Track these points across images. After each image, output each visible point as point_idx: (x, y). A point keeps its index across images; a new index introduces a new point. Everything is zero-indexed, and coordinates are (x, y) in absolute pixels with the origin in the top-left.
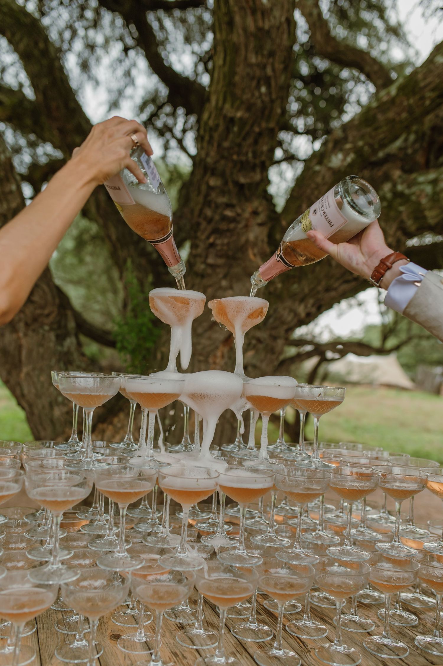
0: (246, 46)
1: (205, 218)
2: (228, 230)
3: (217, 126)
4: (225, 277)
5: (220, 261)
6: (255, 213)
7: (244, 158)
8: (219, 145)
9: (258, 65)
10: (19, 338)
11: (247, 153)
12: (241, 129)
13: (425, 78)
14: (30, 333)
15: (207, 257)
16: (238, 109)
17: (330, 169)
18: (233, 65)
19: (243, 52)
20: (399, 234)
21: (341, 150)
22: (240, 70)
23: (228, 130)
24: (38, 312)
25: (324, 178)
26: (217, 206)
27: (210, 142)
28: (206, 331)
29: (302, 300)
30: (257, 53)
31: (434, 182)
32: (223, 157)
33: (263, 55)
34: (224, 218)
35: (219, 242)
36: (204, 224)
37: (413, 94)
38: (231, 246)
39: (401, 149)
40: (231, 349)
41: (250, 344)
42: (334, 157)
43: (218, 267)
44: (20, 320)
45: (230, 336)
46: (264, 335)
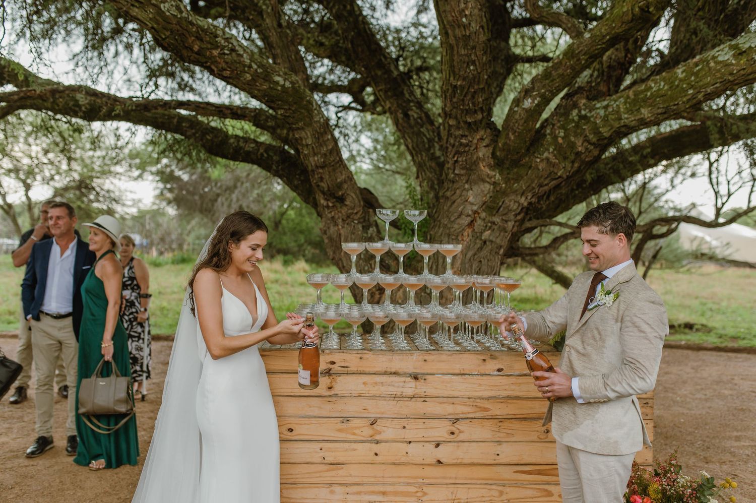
0: (457, 45)
1: (450, 144)
2: (464, 152)
3: (448, 89)
4: (467, 182)
5: (463, 172)
6: (482, 139)
7: (467, 108)
8: (451, 101)
9: (466, 55)
10: (339, 229)
11: (468, 104)
12: (462, 92)
14: (346, 226)
15: (454, 171)
16: (458, 80)
17: (524, 109)
18: (452, 55)
19: (455, 48)
20: (586, 144)
21: (530, 96)
22: (455, 58)
23: (454, 92)
24: (350, 211)
25: (520, 116)
26: (456, 137)
27: (445, 98)
28: (456, 219)
29: (522, 194)
30: (464, 48)
31: (606, 107)
32: (454, 108)
33: (468, 49)
34: (461, 144)
35: (460, 159)
37: (573, 57)
38: (468, 162)
39: (588, 82)
40: (474, 230)
41: (486, 226)
42: (525, 101)
43: (462, 175)
44: (339, 218)
45: (472, 221)
46: (497, 219)
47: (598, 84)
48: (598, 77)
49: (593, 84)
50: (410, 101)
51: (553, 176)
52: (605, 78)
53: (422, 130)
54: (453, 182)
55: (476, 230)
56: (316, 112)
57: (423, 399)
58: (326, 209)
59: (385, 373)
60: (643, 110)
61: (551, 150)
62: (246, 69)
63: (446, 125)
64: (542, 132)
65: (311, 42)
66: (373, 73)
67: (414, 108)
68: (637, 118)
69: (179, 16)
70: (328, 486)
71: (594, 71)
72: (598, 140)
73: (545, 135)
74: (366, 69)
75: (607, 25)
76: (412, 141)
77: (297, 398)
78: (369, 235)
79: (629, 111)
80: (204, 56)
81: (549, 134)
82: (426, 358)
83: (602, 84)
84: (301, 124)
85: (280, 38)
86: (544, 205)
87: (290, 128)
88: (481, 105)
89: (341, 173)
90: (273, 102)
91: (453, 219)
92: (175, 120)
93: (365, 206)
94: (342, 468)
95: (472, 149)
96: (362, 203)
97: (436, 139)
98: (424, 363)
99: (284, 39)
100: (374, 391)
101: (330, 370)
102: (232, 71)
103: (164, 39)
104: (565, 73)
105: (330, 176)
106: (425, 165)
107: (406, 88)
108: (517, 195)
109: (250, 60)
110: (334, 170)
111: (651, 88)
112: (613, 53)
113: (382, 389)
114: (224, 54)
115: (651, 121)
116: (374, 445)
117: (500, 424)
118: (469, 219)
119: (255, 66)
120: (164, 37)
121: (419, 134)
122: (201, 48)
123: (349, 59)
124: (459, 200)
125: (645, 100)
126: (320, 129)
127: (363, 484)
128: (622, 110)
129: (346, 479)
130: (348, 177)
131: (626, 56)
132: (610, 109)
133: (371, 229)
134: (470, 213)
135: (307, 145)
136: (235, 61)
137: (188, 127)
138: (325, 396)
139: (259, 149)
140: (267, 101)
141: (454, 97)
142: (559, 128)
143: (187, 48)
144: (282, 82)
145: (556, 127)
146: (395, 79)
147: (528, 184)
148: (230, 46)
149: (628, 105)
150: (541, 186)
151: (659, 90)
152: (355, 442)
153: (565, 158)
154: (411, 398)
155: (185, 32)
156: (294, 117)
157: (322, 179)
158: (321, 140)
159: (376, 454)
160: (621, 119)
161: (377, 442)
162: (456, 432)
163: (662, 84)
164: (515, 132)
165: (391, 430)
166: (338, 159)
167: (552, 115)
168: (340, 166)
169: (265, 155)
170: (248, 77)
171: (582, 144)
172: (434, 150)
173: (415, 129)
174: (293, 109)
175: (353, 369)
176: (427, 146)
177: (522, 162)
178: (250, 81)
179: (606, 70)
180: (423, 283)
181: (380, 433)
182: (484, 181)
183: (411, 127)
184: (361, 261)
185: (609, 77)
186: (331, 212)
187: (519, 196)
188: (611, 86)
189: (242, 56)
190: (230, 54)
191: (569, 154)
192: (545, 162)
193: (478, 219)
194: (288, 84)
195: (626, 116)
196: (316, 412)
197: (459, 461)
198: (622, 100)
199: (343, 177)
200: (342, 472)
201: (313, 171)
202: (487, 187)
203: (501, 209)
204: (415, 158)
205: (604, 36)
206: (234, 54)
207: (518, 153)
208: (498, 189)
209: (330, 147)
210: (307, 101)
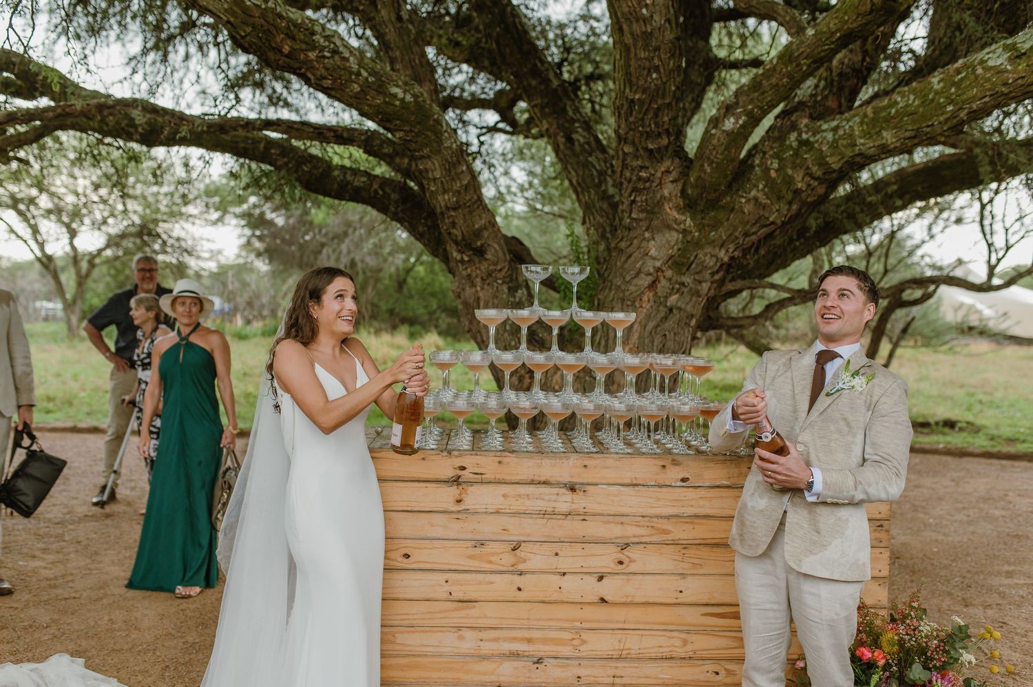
0: (635, 45)
1: (626, 179)
2: (644, 189)
3: (622, 105)
4: (647, 230)
5: (642, 216)
6: (668, 172)
7: (648, 130)
8: (626, 120)
9: (646, 59)
10: (477, 292)
11: (650, 125)
12: (641, 108)
13: (798, 49)
14: (486, 287)
15: (631, 213)
16: (635, 93)
17: (724, 131)
18: (628, 59)
19: (633, 50)
20: (807, 179)
21: (733, 114)
22: (633, 62)
23: (631, 109)
24: (492, 267)
25: (719, 140)
26: (633, 169)
27: (619, 117)
28: (633, 278)
29: (722, 246)
30: (644, 50)
31: (835, 129)
32: (631, 129)
33: (649, 51)
34: (640, 179)
35: (638, 199)
36: (625, 184)
37: (791, 62)
38: (649, 202)
39: (812, 96)
40: (656, 293)
41: (673, 288)
42: (726, 121)
43: (641, 220)
44: (477, 276)
45: (654, 282)
46: (687, 279)
47: (825, 98)
48: (825, 88)
49: (819, 98)
50: (573, 121)
51: (763, 222)
52: (835, 90)
53: (590, 159)
54: (630, 229)
55: (660, 294)
56: (446, 134)
57: (582, 517)
58: (460, 265)
59: (532, 483)
60: (885, 134)
61: (761, 186)
62: (353, 77)
63: (620, 153)
64: (749, 162)
65: (444, 40)
66: (525, 83)
67: (580, 130)
68: (876, 144)
69: (263, 6)
70: (455, 630)
71: (819, 81)
72: (824, 174)
73: (753, 167)
74: (515, 77)
75: (836, 17)
76: (577, 174)
77: (415, 514)
78: (517, 300)
79: (866, 134)
80: (297, 60)
81: (758, 166)
82: (586, 463)
83: (830, 98)
84: (426, 151)
85: (400, 35)
86: (751, 261)
87: (412, 156)
88: (666, 127)
89: (480, 216)
90: (388, 121)
91: (628, 278)
92: (262, 145)
93: (511, 260)
94: (474, 607)
95: (655, 184)
96: (508, 257)
97: (609, 172)
98: (584, 469)
99: (405, 37)
100: (517, 506)
101: (459, 477)
102: (335, 80)
103: (243, 37)
104: (780, 83)
105: (465, 221)
106: (594, 206)
107: (569, 103)
108: (714, 247)
109: (358, 65)
110: (470, 213)
111: (896, 103)
112: (845, 57)
113: (528, 503)
114: (324, 57)
115: (895, 148)
116: (516, 577)
117: (684, 551)
118: (649, 279)
119: (365, 74)
120: (243, 34)
121: (586, 165)
122: (293, 50)
123: (493, 64)
124: (636, 254)
125: (888, 119)
126: (451, 157)
127: (501, 628)
128: (857, 133)
129: (480, 621)
130: (489, 222)
131: (863, 60)
132: (841, 132)
133: (520, 291)
134: (651, 270)
135: (435, 179)
136: (339, 67)
137: (279, 155)
138: (452, 512)
139: (371, 185)
140: (381, 120)
141: (631, 115)
142: (772, 157)
143: (274, 48)
144: (401, 95)
145: (767, 156)
146: (555, 91)
147: (729, 232)
148: (332, 46)
149: (865, 127)
150: (746, 235)
151: (907, 106)
152: (492, 572)
153: (780, 198)
154: (566, 515)
155: (272, 28)
156: (416, 142)
157: (454, 224)
158: (453, 173)
159: (520, 589)
160: (856, 145)
161: (521, 573)
162: (626, 560)
163: (912, 97)
164: (713, 162)
165: (538, 557)
166: (475, 197)
167: (763, 140)
168: (478, 207)
169: (381, 192)
170: (356, 87)
171: (803, 178)
172: (606, 186)
173: (581, 158)
174: (416, 130)
175: (489, 476)
176: (596, 181)
177: (721, 203)
178: (358, 93)
179: (836, 79)
180: (583, 364)
181: (525, 561)
182: (669, 228)
183: (575, 155)
184: (506, 335)
185: (841, 88)
186: (466, 269)
187: (717, 249)
188: (843, 101)
189: (347, 60)
190: (332, 57)
191: (785, 192)
192: (752, 202)
193: (662, 278)
194: (409, 98)
195: (862, 141)
196: (440, 533)
197: (629, 599)
198: (857, 119)
199: (483, 221)
200: (474, 611)
201: (442, 214)
202: (674, 236)
203: (694, 266)
204: (581, 196)
205: (833, 34)
206: (337, 58)
207: (716, 190)
208: (689, 239)
209: (465, 182)
210: (435, 120)
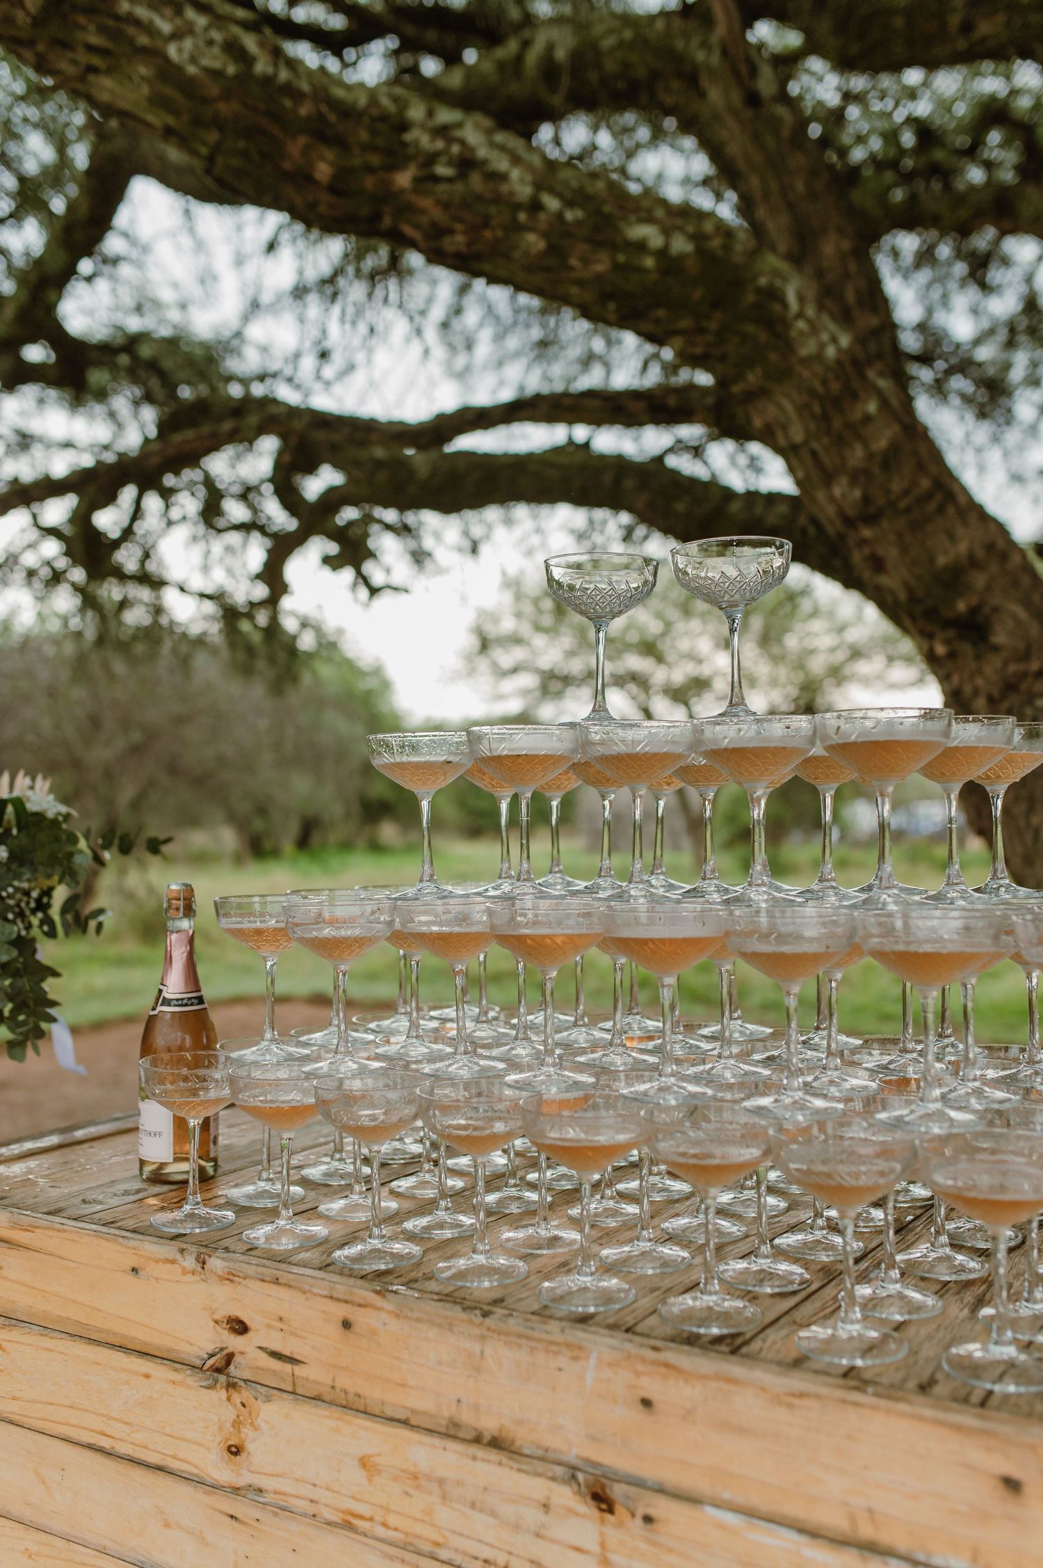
56: (801, 325)
59: (451, 1432)
62: (522, 217)
77: (122, 1468)
80: (363, 196)
82: (651, 1386)
85: (756, 137)
89: (950, 532)
98: (636, 1414)
99: (770, 141)
100: (409, 1517)
101: (229, 1358)
102: (474, 233)
109: (538, 185)
110: (916, 526)
114: (436, 179)
119: (552, 203)
122: (343, 172)
126: (824, 382)
136: (479, 197)
138: (215, 1487)
143: (290, 175)
144: (656, 241)
148: (455, 149)
155: (266, 121)
157: (877, 561)
158: (837, 424)
168: (941, 510)
170: (534, 242)
174: (713, 326)
175: (313, 1374)
178: (543, 255)
190: (460, 176)
196: (189, 1558)
199: (963, 547)
206: (473, 175)
209: (882, 444)
210: (759, 290)
